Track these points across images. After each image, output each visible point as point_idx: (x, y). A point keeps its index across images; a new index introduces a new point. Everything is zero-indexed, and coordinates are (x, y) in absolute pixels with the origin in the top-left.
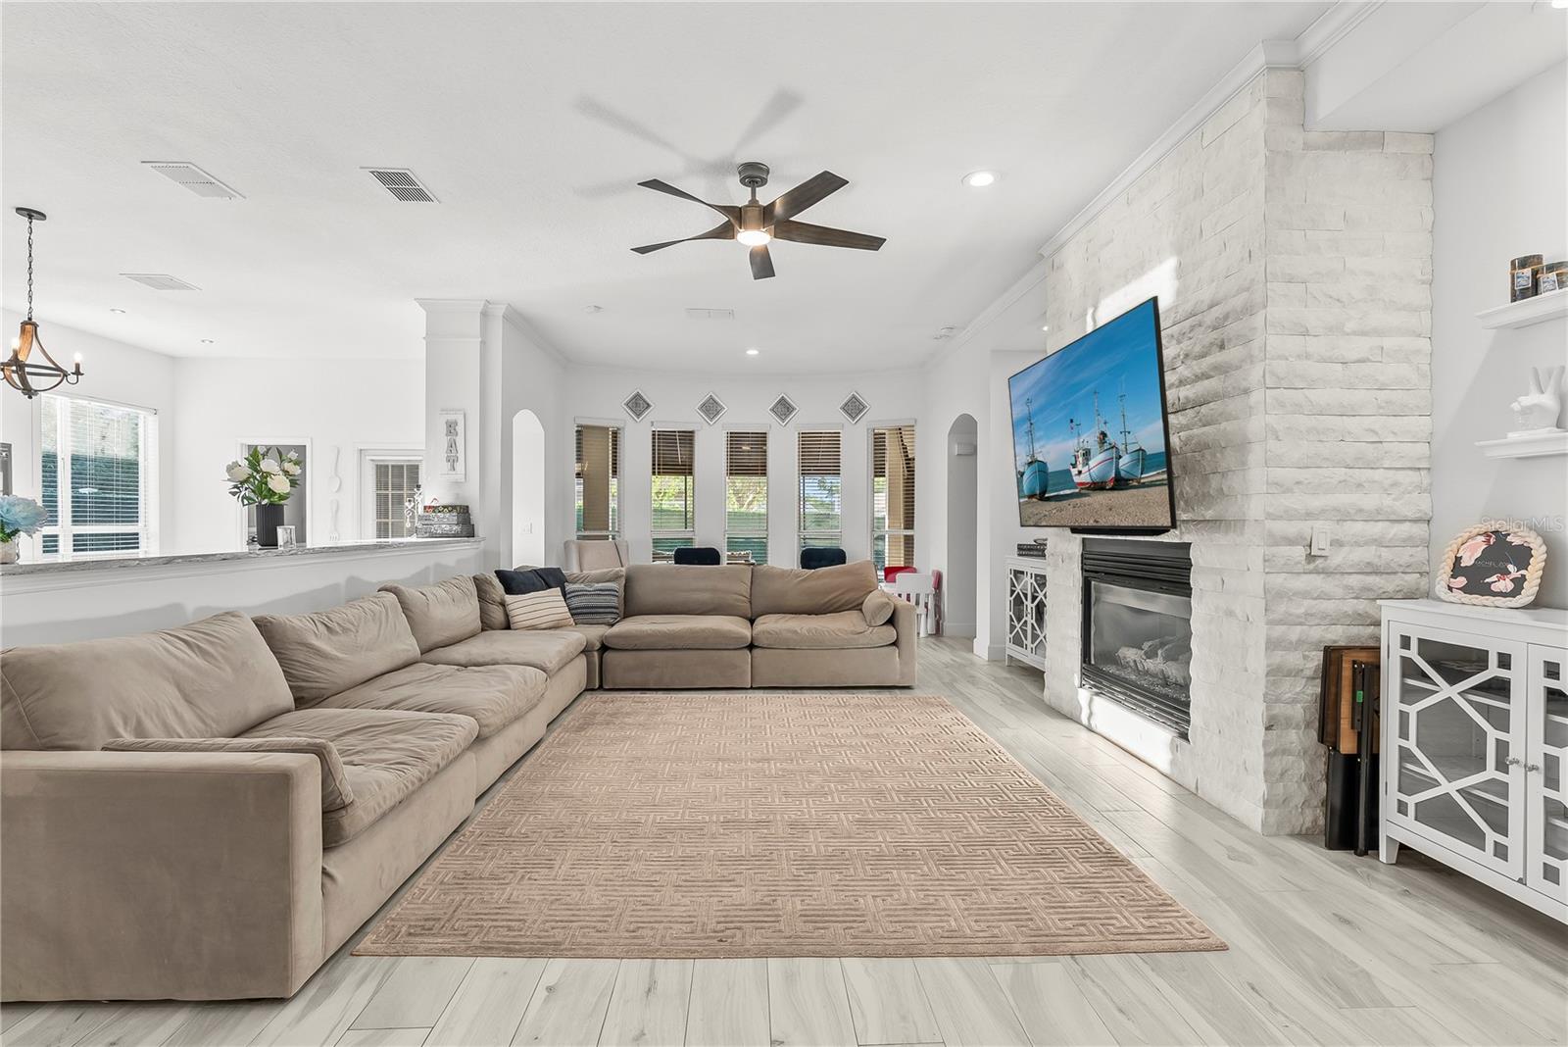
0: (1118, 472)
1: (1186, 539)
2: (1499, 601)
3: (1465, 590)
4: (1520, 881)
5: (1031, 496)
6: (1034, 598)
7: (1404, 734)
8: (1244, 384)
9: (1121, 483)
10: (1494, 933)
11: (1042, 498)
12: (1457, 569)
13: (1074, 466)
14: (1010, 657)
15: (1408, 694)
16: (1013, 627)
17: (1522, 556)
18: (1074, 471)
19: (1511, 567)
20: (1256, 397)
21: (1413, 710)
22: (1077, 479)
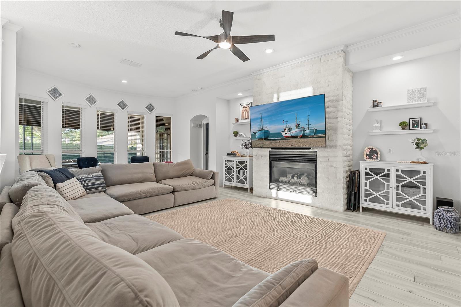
0: (304, 133)
1: (315, 150)
2: (375, 160)
3: (369, 158)
4: (392, 208)
5: (260, 139)
6: (237, 168)
7: (366, 186)
8: (337, 116)
9: (304, 136)
10: (390, 218)
11: (266, 139)
12: (367, 155)
13: (283, 132)
14: (224, 185)
15: (366, 179)
16: (226, 177)
17: (376, 152)
18: (283, 133)
19: (375, 154)
20: (339, 119)
21: (368, 182)
22: (283, 135)
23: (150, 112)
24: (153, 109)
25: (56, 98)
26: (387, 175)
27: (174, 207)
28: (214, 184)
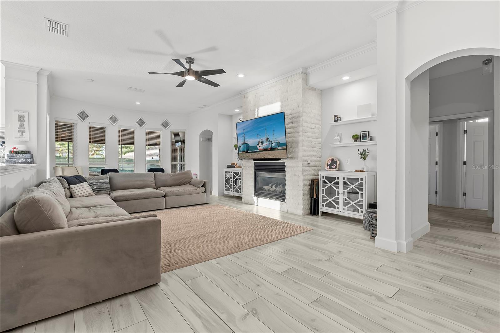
0: (271, 147)
1: (284, 161)
2: (334, 170)
3: (329, 168)
4: (341, 212)
5: (243, 152)
6: (234, 178)
7: (323, 193)
8: (298, 131)
9: (272, 149)
10: (338, 221)
11: (247, 152)
12: (328, 165)
13: (258, 145)
14: (225, 194)
15: (324, 186)
16: (226, 187)
17: (336, 162)
18: (258, 146)
19: (335, 164)
20: (300, 134)
21: (324, 189)
22: (259, 148)
23: (166, 128)
24: (168, 125)
25: (84, 119)
26: (337, 183)
27: (165, 209)
28: (205, 192)
